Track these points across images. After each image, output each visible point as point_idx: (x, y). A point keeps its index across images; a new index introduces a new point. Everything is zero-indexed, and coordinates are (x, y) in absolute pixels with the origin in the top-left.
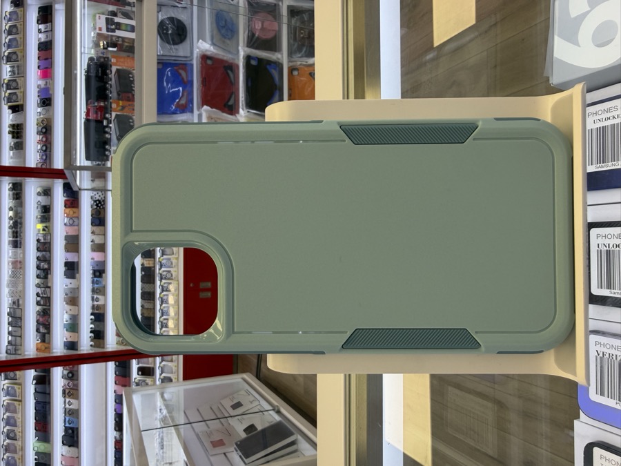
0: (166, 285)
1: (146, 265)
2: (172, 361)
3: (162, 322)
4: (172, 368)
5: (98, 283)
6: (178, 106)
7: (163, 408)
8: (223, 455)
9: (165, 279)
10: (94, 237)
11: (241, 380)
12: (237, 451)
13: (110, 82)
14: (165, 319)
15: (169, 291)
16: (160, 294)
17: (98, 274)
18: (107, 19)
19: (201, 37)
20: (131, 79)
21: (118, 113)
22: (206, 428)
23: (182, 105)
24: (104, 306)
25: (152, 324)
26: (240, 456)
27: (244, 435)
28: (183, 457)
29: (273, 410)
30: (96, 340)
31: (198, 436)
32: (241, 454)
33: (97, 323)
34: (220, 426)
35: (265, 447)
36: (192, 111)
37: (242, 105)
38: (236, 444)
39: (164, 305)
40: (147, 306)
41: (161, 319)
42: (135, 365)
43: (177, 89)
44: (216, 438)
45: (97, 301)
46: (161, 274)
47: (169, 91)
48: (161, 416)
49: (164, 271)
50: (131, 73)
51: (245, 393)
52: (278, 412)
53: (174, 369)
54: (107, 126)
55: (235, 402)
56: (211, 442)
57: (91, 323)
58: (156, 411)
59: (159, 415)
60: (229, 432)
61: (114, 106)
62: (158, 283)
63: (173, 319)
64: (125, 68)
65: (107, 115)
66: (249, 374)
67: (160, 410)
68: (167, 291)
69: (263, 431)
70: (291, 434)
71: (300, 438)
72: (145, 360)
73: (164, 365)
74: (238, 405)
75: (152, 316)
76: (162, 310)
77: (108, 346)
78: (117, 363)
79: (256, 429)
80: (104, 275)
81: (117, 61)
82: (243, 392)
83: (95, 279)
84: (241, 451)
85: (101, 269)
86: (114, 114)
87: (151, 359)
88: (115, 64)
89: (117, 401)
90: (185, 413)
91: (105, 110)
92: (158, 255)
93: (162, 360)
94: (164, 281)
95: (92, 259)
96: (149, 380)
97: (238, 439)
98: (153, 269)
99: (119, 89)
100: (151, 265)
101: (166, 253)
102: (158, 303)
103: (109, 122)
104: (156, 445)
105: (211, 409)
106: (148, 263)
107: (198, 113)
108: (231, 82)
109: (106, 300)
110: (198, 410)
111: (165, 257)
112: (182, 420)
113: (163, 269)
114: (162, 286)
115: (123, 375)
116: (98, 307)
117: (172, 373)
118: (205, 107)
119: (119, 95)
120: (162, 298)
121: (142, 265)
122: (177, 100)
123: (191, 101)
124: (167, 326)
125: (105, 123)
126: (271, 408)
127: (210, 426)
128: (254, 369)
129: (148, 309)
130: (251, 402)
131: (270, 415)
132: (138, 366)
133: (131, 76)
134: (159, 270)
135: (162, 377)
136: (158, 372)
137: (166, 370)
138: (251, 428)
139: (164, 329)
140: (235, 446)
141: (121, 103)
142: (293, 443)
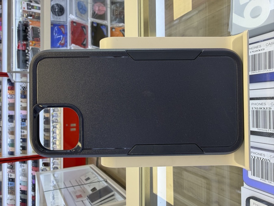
0: (55, 125)
1: (46, 116)
2: (58, 159)
3: (53, 142)
4: (58, 163)
5: (24, 124)
6: (61, 44)
7: (54, 181)
8: (81, 202)
9: (55, 122)
10: (22, 104)
11: (89, 168)
12: (88, 199)
13: (29, 33)
14: (55, 141)
15: (57, 128)
16: (53, 129)
17: (24, 120)
18: (27, 4)
19: (71, 13)
20: (39, 31)
21: (33, 47)
22: (73, 190)
23: (62, 44)
24: (27, 135)
25: (49, 143)
26: (89, 202)
27: (91, 192)
28: (63, 203)
29: (104, 181)
30: (23, 151)
31: (70, 193)
32: (89, 201)
33: (23, 143)
34: (80, 188)
35: (100, 197)
36: (67, 46)
37: (90, 44)
38: (88, 196)
39: (54, 134)
40: (46, 135)
41: (53, 141)
42: (41, 161)
43: (60, 36)
44: (78, 194)
45: (23, 133)
46: (53, 120)
47: (56, 37)
48: (53, 185)
49: (54, 119)
50: (38, 29)
51: (91, 174)
52: (106, 182)
53: (59, 163)
54: (28, 53)
55: (87, 177)
56: (76, 196)
57: (21, 143)
58: (51, 182)
59: (52, 184)
60: (84, 191)
61: (31, 43)
62: (51, 124)
63: (58, 140)
64: (36, 26)
65: (27, 48)
66: (93, 165)
67: (53, 182)
68: (56, 128)
69: (100, 190)
70: (112, 191)
71: (116, 193)
72: (45, 159)
73: (55, 162)
74: (88, 179)
75: (49, 139)
76: (53, 137)
77: (28, 153)
78: (33, 161)
79: (96, 189)
80: (26, 121)
81: (32, 23)
82: (90, 173)
83: (23, 123)
84: (89, 199)
85: (25, 118)
86: (31, 47)
87: (48, 159)
88: (31, 25)
89: (33, 178)
90: (64, 183)
91: (26, 45)
92: (51, 111)
93: (54, 159)
94: (54, 123)
95: (21, 113)
96: (47, 168)
97: (88, 194)
98: (49, 118)
99: (33, 36)
100: (48, 116)
101: (55, 111)
102: (51, 133)
103: (28, 51)
104: (51, 198)
105: (76, 181)
106: (47, 115)
107: (70, 47)
108: (84, 33)
109: (27, 132)
110: (70, 181)
111: (55, 112)
112: (62, 186)
113: (54, 118)
114: (53, 126)
115: (36, 167)
116: (24, 136)
117: (58, 165)
118: (73, 45)
119: (33, 38)
120: (53, 131)
121: (44, 116)
122: (60, 42)
123: (66, 42)
124: (55, 144)
125: (27, 51)
126: (103, 180)
127: (76, 189)
128: (95, 162)
129: (47, 136)
130: (94, 177)
131: (103, 183)
132: (42, 162)
133: (38, 30)
134: (52, 118)
135: (53, 167)
136: (51, 165)
137: (55, 163)
138: (94, 189)
139: (54, 145)
140: (87, 197)
141: (34, 42)
142: (113, 195)
